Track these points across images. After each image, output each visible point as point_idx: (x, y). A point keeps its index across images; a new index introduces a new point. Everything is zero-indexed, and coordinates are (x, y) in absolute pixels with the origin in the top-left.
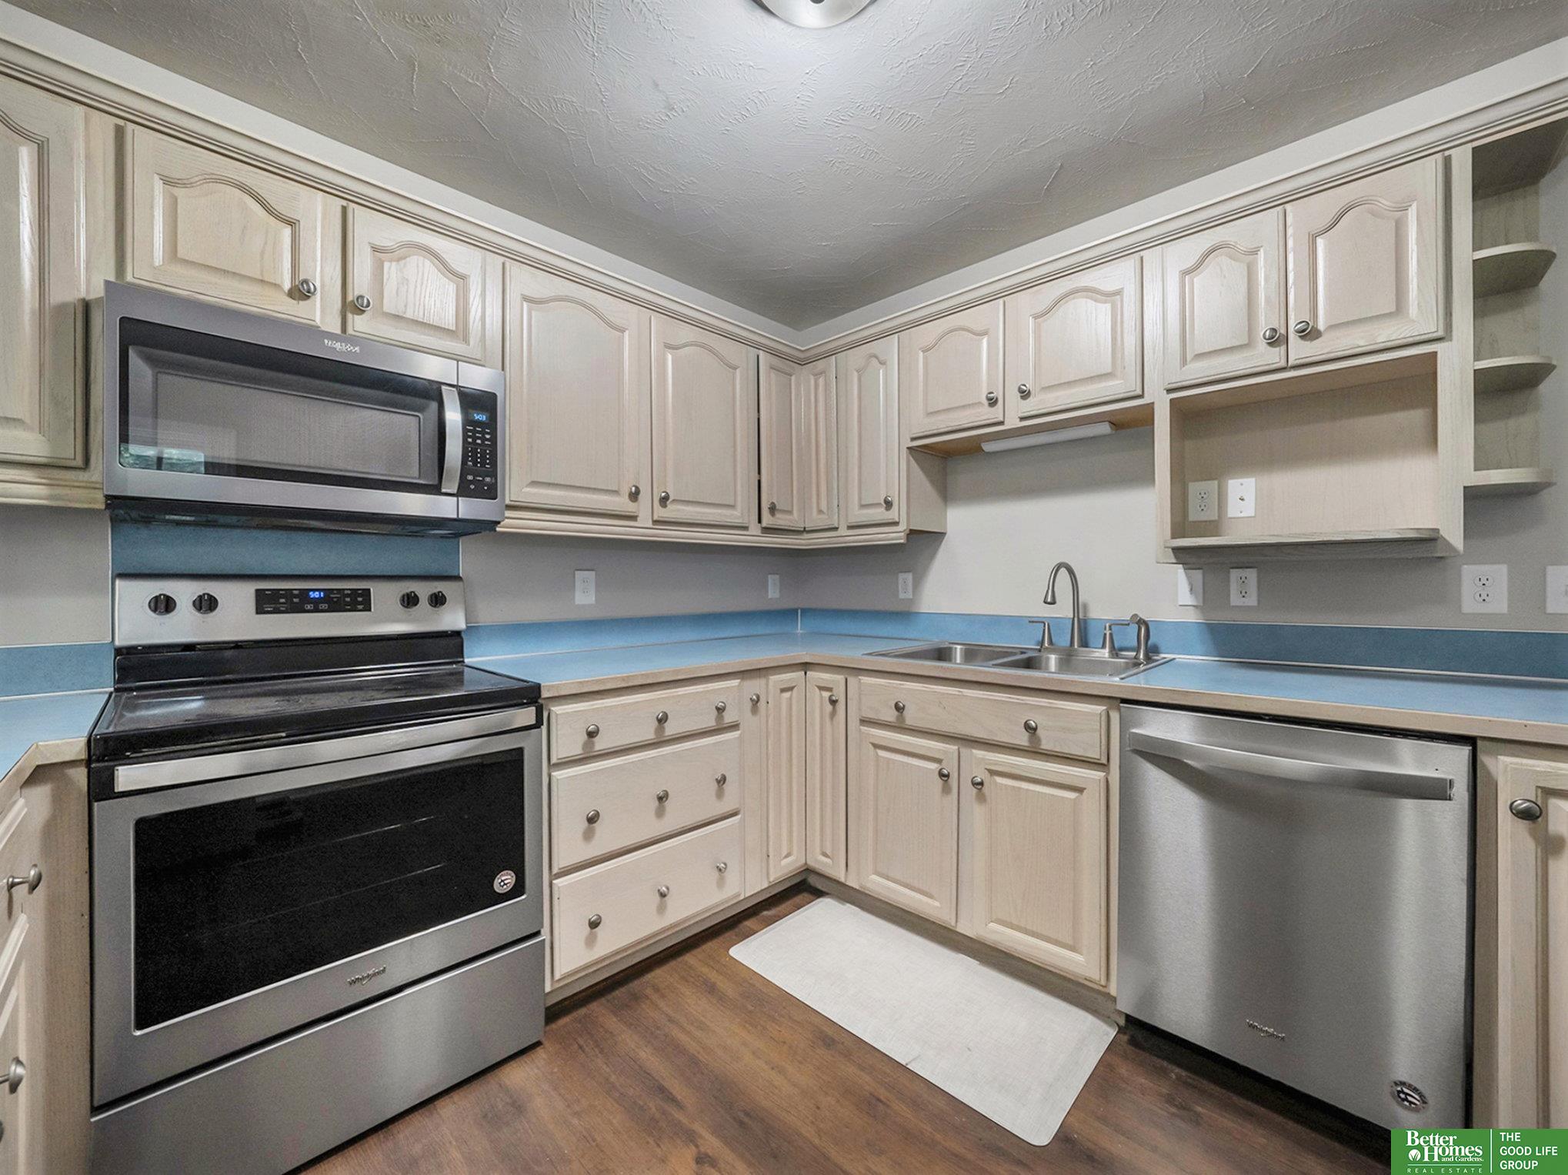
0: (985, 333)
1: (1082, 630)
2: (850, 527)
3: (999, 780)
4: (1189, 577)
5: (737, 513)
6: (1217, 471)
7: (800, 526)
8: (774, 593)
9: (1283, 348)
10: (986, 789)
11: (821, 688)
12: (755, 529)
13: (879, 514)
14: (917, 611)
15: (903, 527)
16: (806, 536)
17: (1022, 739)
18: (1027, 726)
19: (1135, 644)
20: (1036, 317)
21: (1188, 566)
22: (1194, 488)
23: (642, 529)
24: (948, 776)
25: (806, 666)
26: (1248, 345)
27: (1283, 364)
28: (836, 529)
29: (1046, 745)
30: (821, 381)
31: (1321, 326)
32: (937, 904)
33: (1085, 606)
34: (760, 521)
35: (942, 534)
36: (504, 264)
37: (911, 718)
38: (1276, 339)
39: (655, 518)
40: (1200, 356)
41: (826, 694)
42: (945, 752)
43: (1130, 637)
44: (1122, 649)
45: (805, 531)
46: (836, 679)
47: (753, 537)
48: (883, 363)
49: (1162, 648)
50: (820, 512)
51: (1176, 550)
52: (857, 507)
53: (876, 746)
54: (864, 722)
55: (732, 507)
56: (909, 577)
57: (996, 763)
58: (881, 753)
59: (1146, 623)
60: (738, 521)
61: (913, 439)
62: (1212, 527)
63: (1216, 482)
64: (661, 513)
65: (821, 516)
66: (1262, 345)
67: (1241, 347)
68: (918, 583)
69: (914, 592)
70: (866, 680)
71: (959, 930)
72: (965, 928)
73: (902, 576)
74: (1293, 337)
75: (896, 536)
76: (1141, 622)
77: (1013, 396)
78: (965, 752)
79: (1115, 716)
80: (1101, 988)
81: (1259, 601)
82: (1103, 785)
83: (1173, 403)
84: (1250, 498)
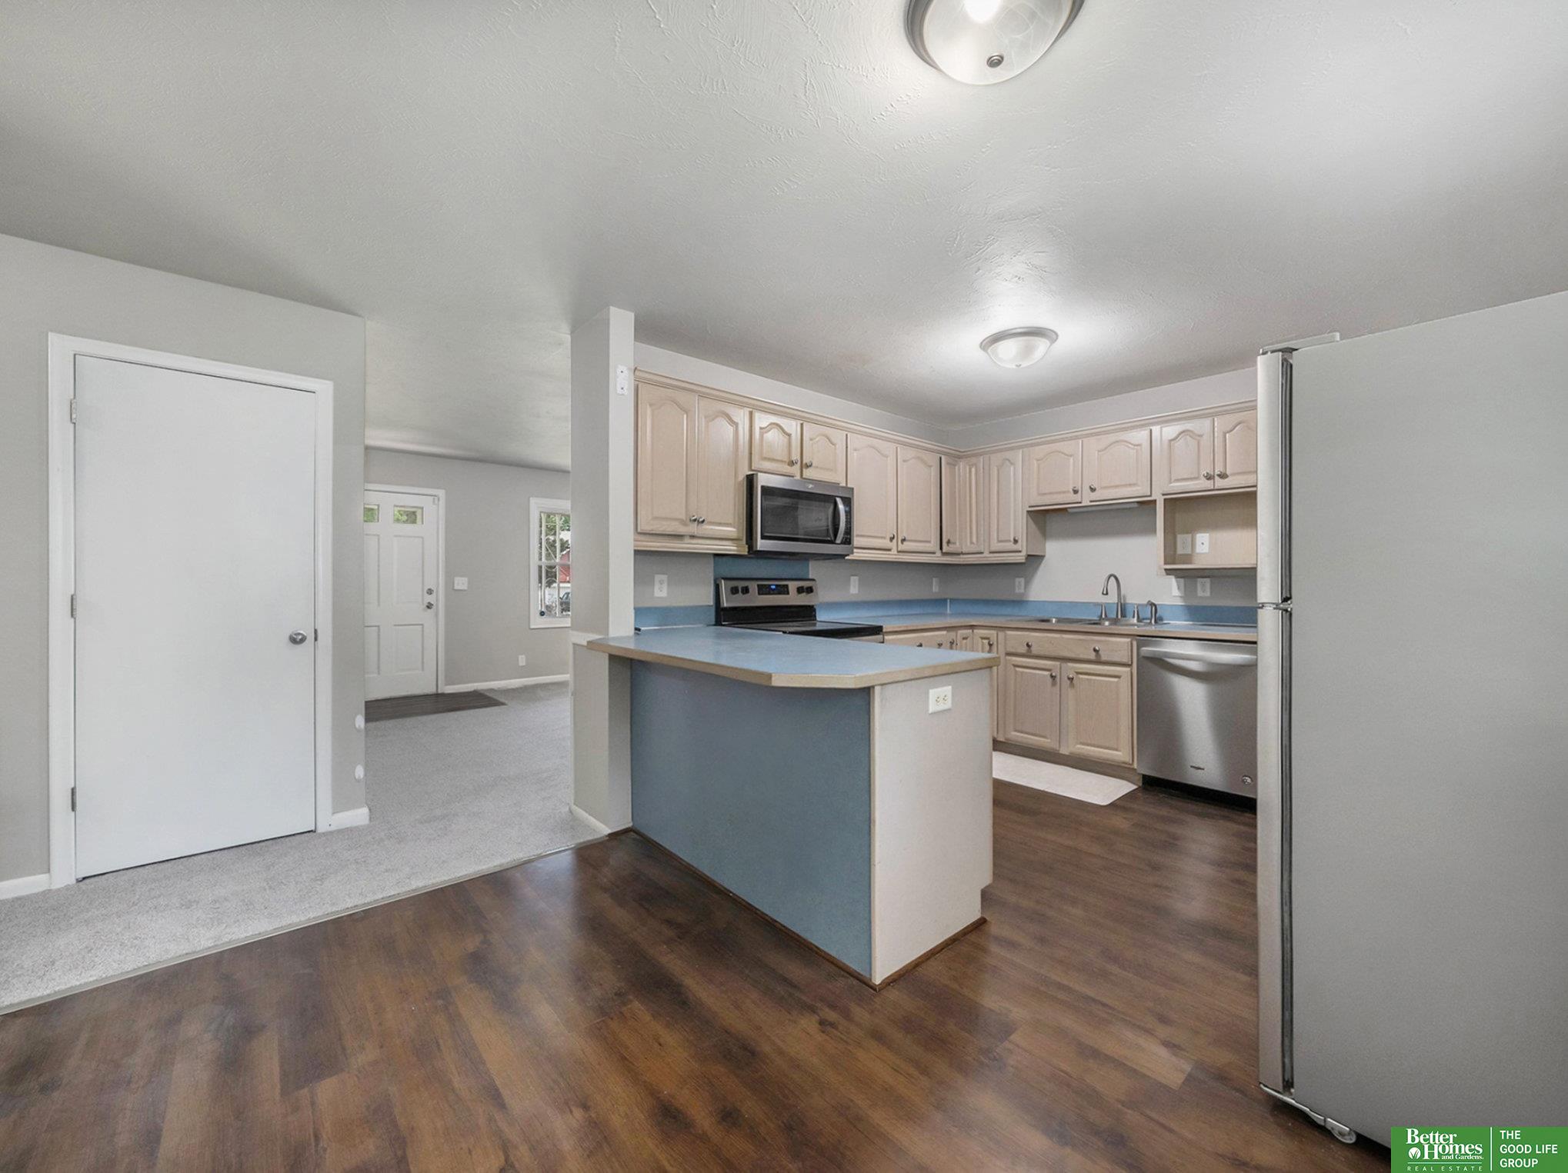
0: (1071, 456)
1: (1123, 609)
2: (991, 553)
3: (1081, 676)
4: (1177, 582)
5: (931, 545)
6: (1192, 530)
7: (960, 551)
8: (935, 589)
9: (1212, 481)
10: (1074, 681)
11: (982, 638)
12: (939, 553)
13: (1011, 546)
14: (1025, 599)
15: (1024, 553)
16: (962, 556)
17: (1092, 656)
18: (1095, 650)
19: (1149, 616)
20: (1099, 451)
21: (1177, 577)
22: (1180, 538)
23: (892, 556)
24: (1055, 677)
25: (972, 627)
26: (1197, 478)
27: (1212, 488)
28: (982, 553)
29: (1104, 658)
30: (973, 470)
31: (1228, 473)
32: (1049, 741)
33: (1124, 597)
34: (941, 548)
35: (1043, 557)
36: (847, 435)
37: (1035, 650)
38: (1209, 477)
39: (899, 549)
40: (1178, 480)
41: (986, 641)
42: (1054, 666)
43: (1147, 613)
44: (1144, 619)
45: (962, 553)
46: (992, 633)
47: (938, 558)
48: (1012, 464)
49: (1164, 618)
50: (972, 543)
51: (1166, 570)
52: (996, 541)
53: (1015, 666)
54: (1008, 654)
55: (929, 542)
56: (1022, 580)
57: (1080, 669)
58: (1018, 669)
59: (1155, 606)
60: (932, 550)
61: (1030, 507)
62: (1188, 558)
63: (1190, 535)
64: (901, 547)
65: (972, 545)
66: (1204, 479)
67: (1195, 479)
68: (1027, 583)
69: (1025, 588)
70: (1009, 633)
71: (1061, 752)
72: (1064, 751)
73: (1017, 580)
74: (1217, 478)
75: (1020, 558)
76: (1153, 605)
77: (1086, 489)
78: (1064, 665)
79: (1135, 643)
80: (1129, 766)
81: (1211, 594)
82: (1129, 674)
83: (1165, 500)
84: (1207, 544)
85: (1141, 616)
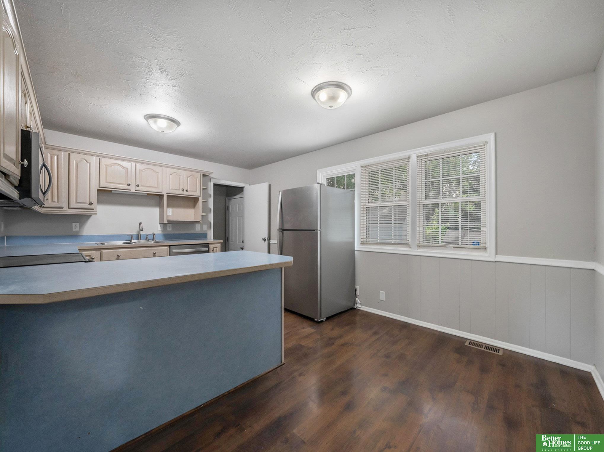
0: (126, 168)
1: (141, 236)
2: (68, 208)
4: (160, 225)
8: (2, 229)
13: (87, 206)
14: (81, 235)
15: (95, 210)
19: (152, 239)
26: (179, 190)
27: (183, 194)
28: (62, 208)
31: (188, 190)
37: (122, 257)
40: (172, 189)
43: (151, 237)
48: (88, 163)
56: (78, 224)
59: (155, 234)
61: (100, 188)
65: (54, 203)
66: (181, 191)
67: (178, 190)
68: (81, 226)
69: (80, 228)
73: (74, 224)
74: (185, 191)
75: (93, 213)
77: (134, 185)
79: (169, 248)
81: (172, 230)
83: (167, 195)
84: (171, 212)
85: (149, 239)
